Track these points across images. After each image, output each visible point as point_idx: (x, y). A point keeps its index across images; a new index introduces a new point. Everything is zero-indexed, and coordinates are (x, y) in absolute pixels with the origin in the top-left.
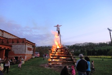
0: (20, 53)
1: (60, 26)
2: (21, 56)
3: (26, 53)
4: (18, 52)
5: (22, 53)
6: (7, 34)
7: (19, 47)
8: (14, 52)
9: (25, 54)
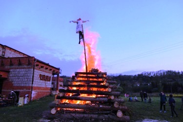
0: (23, 85)
1: (83, 22)
2: (25, 90)
3: (33, 85)
4: (20, 82)
5: (27, 85)
6: (13, 52)
7: (21, 73)
8: (13, 83)
9: (32, 87)
